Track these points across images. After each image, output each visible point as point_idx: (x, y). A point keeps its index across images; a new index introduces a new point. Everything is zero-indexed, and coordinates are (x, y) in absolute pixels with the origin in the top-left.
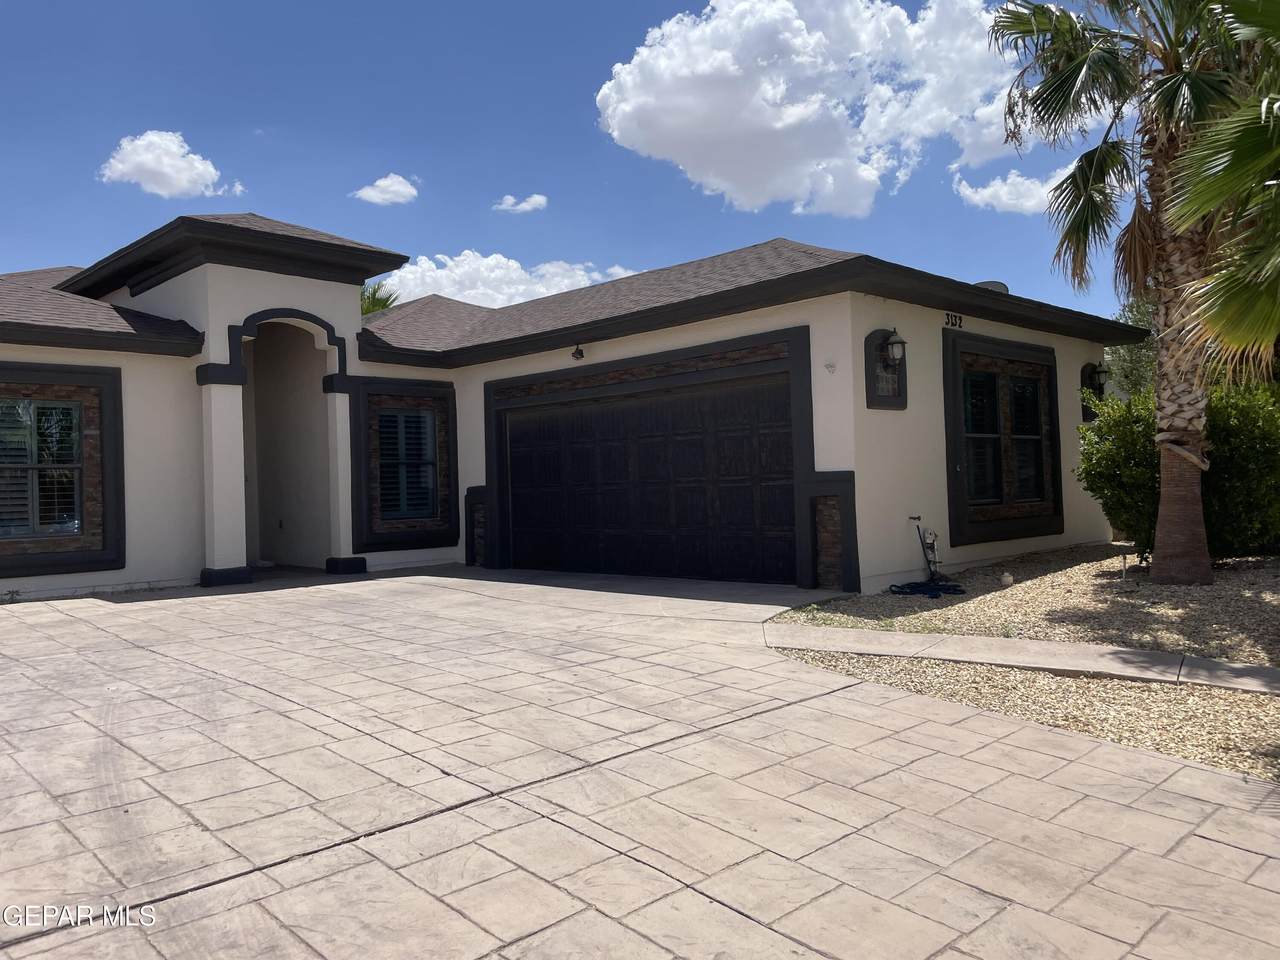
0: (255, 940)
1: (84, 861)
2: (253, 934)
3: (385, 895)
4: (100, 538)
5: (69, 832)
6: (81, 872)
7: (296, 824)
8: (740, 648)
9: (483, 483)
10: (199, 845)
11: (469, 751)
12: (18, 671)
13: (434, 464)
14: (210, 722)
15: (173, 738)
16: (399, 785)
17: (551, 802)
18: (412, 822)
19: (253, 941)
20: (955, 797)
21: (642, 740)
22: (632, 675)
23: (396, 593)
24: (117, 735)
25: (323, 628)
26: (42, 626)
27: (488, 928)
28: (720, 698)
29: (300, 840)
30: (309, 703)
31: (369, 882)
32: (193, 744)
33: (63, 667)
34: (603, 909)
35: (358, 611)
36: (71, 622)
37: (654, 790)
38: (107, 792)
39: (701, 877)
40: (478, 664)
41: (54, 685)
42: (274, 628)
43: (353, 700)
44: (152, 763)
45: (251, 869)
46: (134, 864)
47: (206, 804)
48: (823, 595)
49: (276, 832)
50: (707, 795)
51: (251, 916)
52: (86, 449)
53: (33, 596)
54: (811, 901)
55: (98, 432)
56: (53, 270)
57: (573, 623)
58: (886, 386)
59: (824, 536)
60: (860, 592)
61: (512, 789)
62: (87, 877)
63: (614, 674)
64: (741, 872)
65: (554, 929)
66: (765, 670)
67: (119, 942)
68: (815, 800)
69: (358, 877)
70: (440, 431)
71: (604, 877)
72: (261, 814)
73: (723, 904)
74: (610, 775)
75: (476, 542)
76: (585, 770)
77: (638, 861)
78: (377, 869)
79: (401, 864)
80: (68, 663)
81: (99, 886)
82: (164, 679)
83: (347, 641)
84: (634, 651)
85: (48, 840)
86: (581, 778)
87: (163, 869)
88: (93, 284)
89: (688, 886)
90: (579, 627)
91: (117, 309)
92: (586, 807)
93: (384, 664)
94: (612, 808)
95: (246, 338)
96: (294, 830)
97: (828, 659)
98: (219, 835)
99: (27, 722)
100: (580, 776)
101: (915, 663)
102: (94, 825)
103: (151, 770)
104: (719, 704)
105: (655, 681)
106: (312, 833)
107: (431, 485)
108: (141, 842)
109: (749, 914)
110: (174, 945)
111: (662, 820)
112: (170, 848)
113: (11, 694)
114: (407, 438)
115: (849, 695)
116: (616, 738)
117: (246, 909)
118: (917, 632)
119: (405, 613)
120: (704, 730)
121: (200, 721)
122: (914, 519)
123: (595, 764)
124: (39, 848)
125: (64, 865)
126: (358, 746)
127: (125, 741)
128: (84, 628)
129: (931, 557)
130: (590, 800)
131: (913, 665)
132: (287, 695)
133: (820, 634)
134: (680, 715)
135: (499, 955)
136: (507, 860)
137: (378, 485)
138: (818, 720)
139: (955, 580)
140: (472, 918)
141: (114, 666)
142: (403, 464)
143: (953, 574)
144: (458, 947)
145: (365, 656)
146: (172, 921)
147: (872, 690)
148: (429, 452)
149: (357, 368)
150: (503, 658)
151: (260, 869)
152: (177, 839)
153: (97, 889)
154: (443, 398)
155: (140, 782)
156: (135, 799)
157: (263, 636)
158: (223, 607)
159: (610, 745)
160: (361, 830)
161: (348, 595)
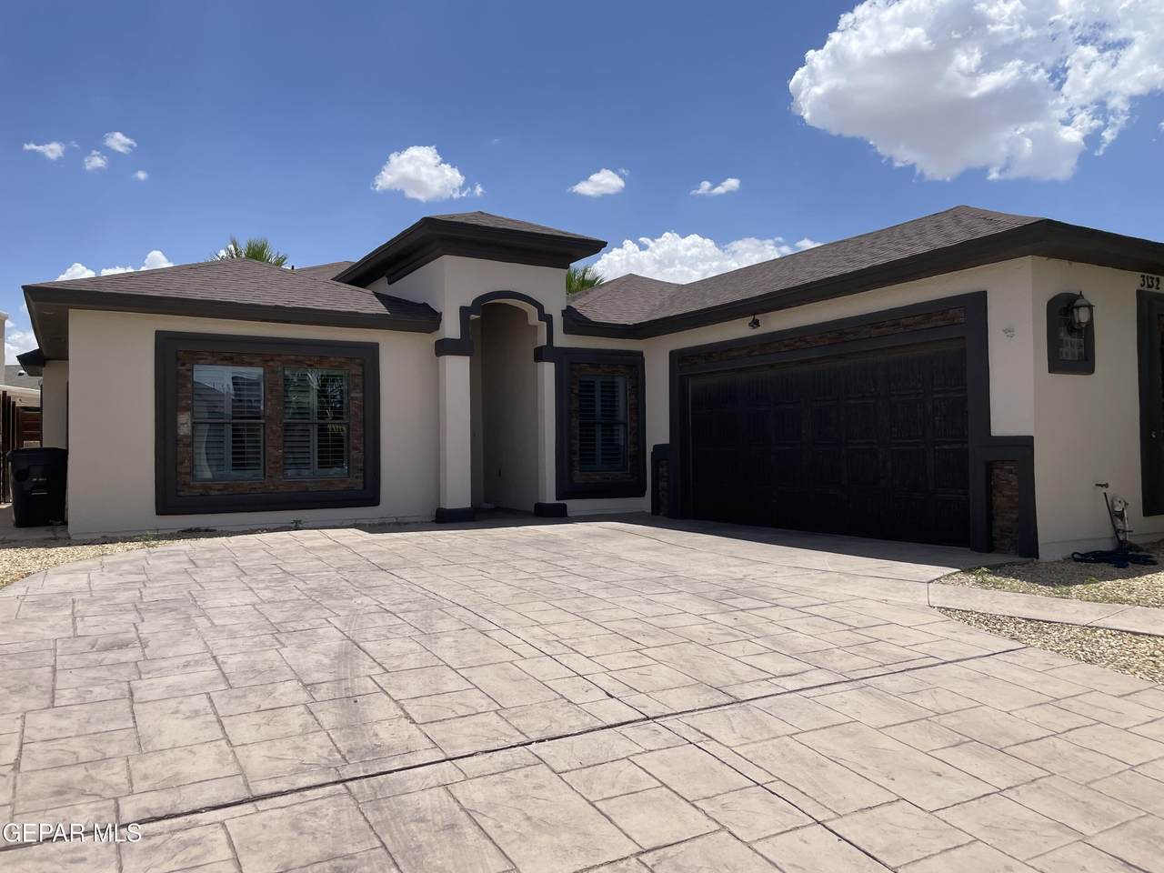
0: (439, 817)
1: (320, 739)
2: (438, 813)
3: (546, 794)
4: (362, 480)
5: (312, 713)
6: (317, 748)
7: (484, 725)
8: (901, 606)
9: (668, 442)
10: (407, 734)
11: (632, 678)
12: (292, 583)
13: (625, 425)
14: (427, 635)
15: (398, 645)
16: (569, 701)
17: (699, 731)
18: (576, 734)
19: (438, 818)
20: (1112, 768)
21: (791, 684)
22: (789, 624)
23: (589, 535)
24: (357, 640)
25: (525, 562)
26: (314, 549)
27: (629, 834)
28: (874, 652)
29: (484, 739)
30: (505, 625)
31: (535, 781)
32: (412, 652)
33: (325, 582)
34: (735, 832)
35: (555, 549)
36: (336, 547)
37: (797, 730)
38: (343, 685)
39: (833, 816)
40: (650, 602)
41: (317, 597)
42: (485, 560)
43: (540, 625)
44: (380, 665)
45: (444, 758)
46: (356, 744)
47: (415, 702)
48: (996, 559)
49: (466, 731)
50: (848, 740)
51: (439, 797)
52: (352, 408)
53: (310, 525)
54: (941, 853)
55: (361, 395)
56: (333, 265)
57: (740, 572)
58: (1071, 350)
59: (999, 501)
60: (1038, 558)
61: (666, 716)
62: (320, 752)
63: (772, 621)
64: (874, 817)
65: (688, 844)
66: (925, 628)
67: (337, 806)
68: (958, 757)
69: (526, 776)
70: (630, 394)
71: (740, 804)
72: (456, 713)
73: (851, 844)
74: (756, 712)
75: (660, 494)
76: (733, 706)
77: (773, 793)
78: (542, 769)
79: (564, 769)
80: (329, 580)
81: (329, 760)
82: (397, 597)
83: (543, 575)
84: (795, 601)
85: (296, 719)
86: (729, 713)
87: (377, 751)
88: (360, 275)
89: (819, 823)
90: (745, 576)
91: (377, 295)
92: (731, 740)
93: (569, 596)
94: (755, 742)
95: (473, 317)
96: (481, 730)
97: (992, 622)
98: (422, 727)
99: (292, 624)
100: (729, 711)
101: (1088, 632)
102: (330, 710)
103: (378, 670)
104: (870, 657)
105: (811, 631)
106: (495, 734)
107: (622, 443)
108: (363, 727)
109: (875, 856)
110: (377, 813)
111: (801, 760)
112: (385, 734)
113: (285, 602)
114: (602, 401)
115: (1010, 659)
116: (766, 680)
117: (435, 791)
118: (1095, 601)
119: (594, 554)
120: (853, 680)
121: (419, 633)
122: (1101, 485)
123: (744, 701)
124: (288, 725)
125: (305, 740)
126: (539, 665)
127: (361, 645)
128: (345, 552)
129: (1120, 525)
130: (735, 732)
131: (1085, 634)
132: (488, 617)
133: (987, 598)
134: (831, 665)
135: (638, 859)
136: (654, 777)
137: (578, 442)
138: (974, 680)
139: (1147, 550)
140: (618, 824)
141: (361, 584)
142: (598, 423)
143: (1146, 544)
144: (604, 847)
145: (555, 588)
146: (378, 793)
147: (1036, 656)
148: (621, 415)
149: (562, 340)
150: (672, 598)
151: (450, 759)
152: (390, 727)
153: (327, 762)
154: (634, 366)
155: (368, 679)
156: (363, 692)
157: (477, 566)
158: (449, 540)
159: (759, 686)
160: (534, 736)
161: (549, 535)
